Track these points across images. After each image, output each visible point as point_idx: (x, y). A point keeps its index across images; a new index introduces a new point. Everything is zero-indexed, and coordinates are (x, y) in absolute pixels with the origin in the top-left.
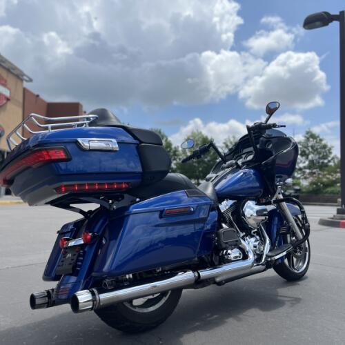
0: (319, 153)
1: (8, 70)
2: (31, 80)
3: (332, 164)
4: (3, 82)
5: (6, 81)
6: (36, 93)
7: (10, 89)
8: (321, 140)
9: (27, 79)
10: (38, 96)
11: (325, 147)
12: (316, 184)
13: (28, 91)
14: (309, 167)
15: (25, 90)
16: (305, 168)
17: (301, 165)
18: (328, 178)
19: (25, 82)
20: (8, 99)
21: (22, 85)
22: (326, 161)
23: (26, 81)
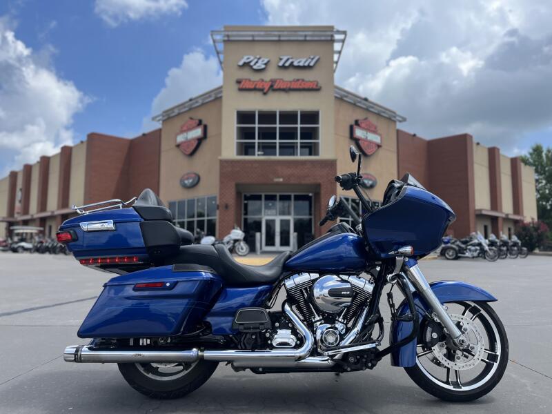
1: (378, 115)
2: (404, 120)
4: (373, 129)
5: (375, 128)
6: (412, 133)
7: (380, 135)
9: (400, 119)
10: (414, 135)
13: (402, 132)
15: (398, 131)
19: (398, 123)
20: (379, 146)
21: (395, 127)
23: (400, 121)
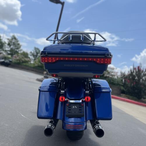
0: (16, 46)
3: (20, 52)
8: (18, 41)
11: (19, 44)
12: (19, 60)
14: (10, 51)
16: (8, 51)
17: (7, 49)
18: (25, 59)
22: (17, 50)
